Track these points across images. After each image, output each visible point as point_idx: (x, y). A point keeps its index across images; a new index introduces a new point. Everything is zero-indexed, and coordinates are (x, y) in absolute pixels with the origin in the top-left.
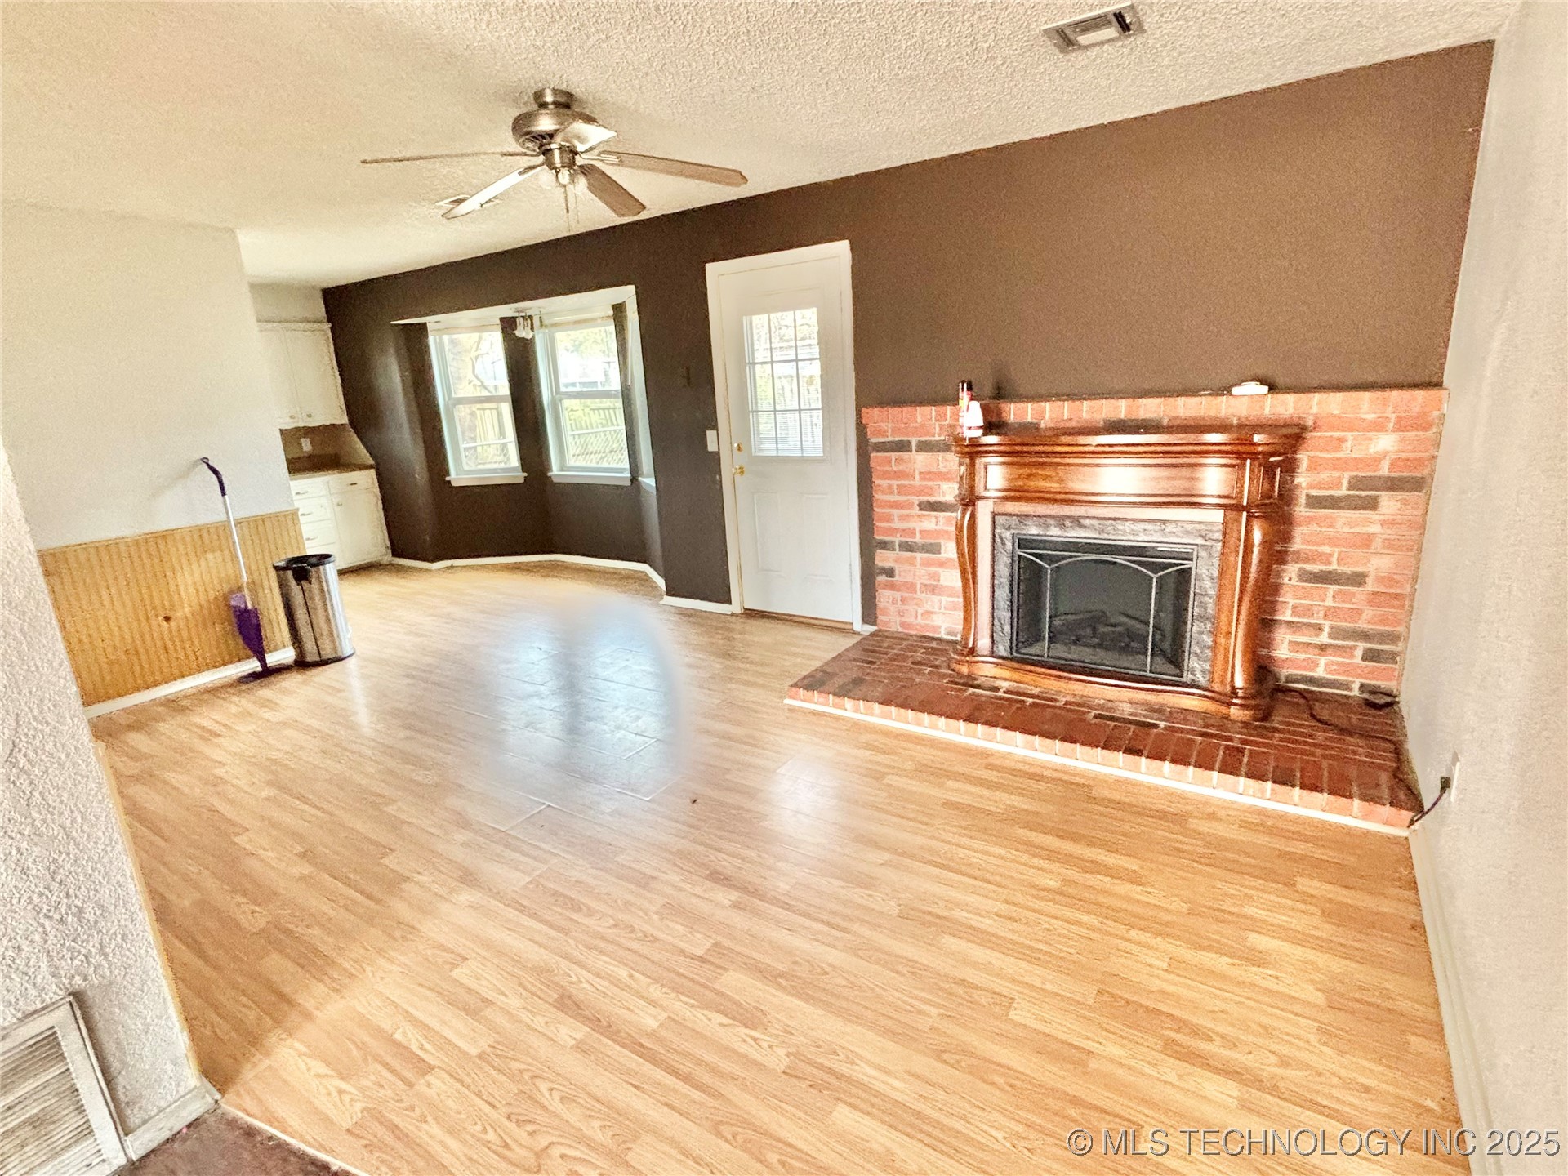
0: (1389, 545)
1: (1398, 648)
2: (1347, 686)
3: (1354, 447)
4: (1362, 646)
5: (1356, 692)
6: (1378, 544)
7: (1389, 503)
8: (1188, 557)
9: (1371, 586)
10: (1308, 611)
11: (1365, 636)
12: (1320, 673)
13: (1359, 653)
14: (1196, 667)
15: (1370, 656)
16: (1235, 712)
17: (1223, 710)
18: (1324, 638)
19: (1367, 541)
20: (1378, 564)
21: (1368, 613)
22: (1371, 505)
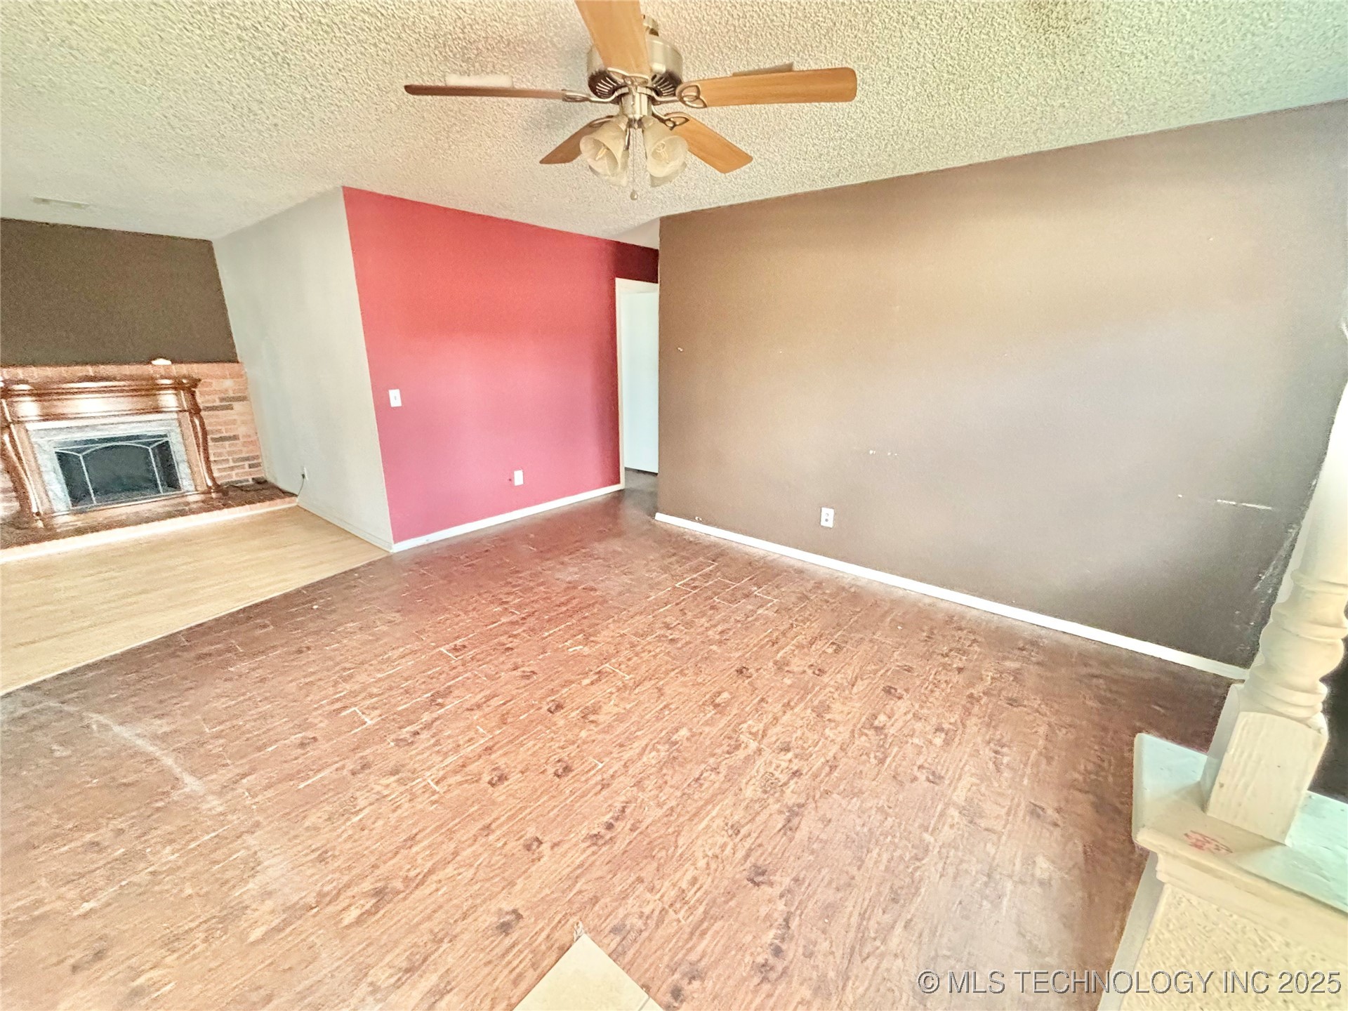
0: (244, 423)
1: (260, 461)
2: (247, 481)
3: (216, 385)
4: (247, 463)
5: (251, 482)
6: (239, 422)
7: (236, 405)
8: (165, 436)
9: (241, 440)
10: (220, 455)
11: (247, 459)
12: (235, 478)
13: (247, 466)
14: (186, 483)
15: (250, 466)
16: (214, 495)
17: (208, 496)
18: (232, 464)
19: (234, 422)
20: (241, 431)
21: (245, 449)
22: (230, 408)
